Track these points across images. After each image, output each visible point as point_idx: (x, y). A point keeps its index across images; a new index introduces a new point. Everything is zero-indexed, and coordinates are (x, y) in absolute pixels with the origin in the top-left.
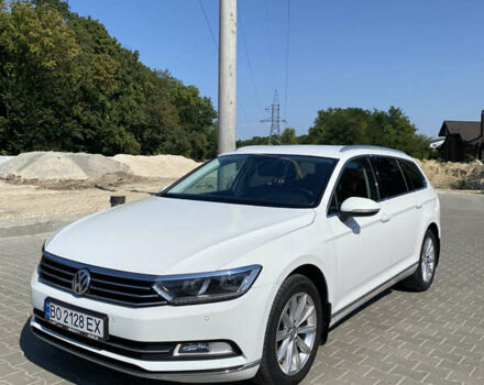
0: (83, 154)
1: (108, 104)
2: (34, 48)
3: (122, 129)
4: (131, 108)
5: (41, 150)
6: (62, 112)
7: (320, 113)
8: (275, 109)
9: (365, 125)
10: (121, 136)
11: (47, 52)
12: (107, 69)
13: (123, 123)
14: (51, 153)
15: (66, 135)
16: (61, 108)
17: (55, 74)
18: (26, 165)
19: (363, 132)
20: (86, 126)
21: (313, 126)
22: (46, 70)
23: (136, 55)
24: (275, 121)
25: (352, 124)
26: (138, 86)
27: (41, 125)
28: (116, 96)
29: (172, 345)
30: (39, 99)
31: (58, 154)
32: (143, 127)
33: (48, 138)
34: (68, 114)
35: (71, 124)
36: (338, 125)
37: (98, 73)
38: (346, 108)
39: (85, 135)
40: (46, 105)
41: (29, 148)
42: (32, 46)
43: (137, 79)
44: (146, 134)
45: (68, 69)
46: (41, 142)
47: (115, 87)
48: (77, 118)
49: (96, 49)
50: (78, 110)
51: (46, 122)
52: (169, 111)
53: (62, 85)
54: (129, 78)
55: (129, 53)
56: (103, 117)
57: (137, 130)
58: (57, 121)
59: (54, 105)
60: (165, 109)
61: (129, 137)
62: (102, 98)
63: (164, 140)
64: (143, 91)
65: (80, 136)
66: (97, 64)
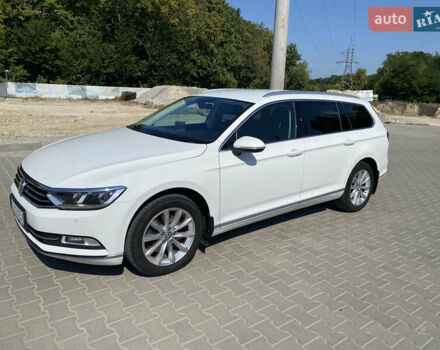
0: (195, 88)
1: (216, 51)
2: (164, 10)
3: (225, 69)
4: (232, 53)
5: (169, 84)
6: (183, 57)
7: (389, 56)
8: (350, 52)
9: (423, 67)
10: (224, 74)
11: (174, 12)
12: (215, 24)
13: (226, 65)
14: (174, 87)
15: (186, 73)
16: (183, 53)
17: (178, 28)
18: (157, 95)
19: (421, 73)
20: (200, 68)
21: (381, 66)
22: (173, 25)
23: (238, 12)
24: (348, 63)
25: (413, 66)
26: (238, 36)
27: (170, 66)
28: (222, 44)
29: (60, 236)
30: (168, 47)
31: (178, 87)
32: (240, 68)
33: (174, 76)
34: (187, 58)
35: (189, 66)
36: (400, 66)
37: (208, 27)
38: (412, 52)
39: (198, 74)
40: (172, 51)
41: (161, 82)
42: (163, 8)
43: (238, 31)
44: (242, 73)
45: (188, 25)
46: (169, 79)
47: (221, 38)
48: (194, 61)
49: (209, 8)
50: (194, 55)
51: (172, 64)
52: (260, 55)
53: (183, 37)
54: (232, 30)
55: (233, 10)
56: (212, 61)
57: (235, 70)
58: (180, 63)
59: (177, 51)
60: (257, 53)
61: (229, 76)
62: (212, 46)
63: (255, 78)
64: (242, 40)
65: (195, 74)
66: (209, 20)
